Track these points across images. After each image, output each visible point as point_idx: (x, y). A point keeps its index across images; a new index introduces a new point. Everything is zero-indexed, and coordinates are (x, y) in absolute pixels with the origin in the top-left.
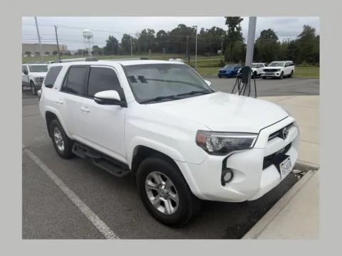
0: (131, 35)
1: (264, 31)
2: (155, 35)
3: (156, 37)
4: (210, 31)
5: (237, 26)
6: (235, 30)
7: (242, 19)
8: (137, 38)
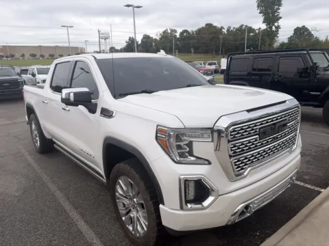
0: (151, 36)
1: (298, 28)
2: (178, 35)
3: (178, 36)
4: (237, 29)
5: (276, 24)
6: (274, 28)
7: (281, 18)
8: (158, 38)
